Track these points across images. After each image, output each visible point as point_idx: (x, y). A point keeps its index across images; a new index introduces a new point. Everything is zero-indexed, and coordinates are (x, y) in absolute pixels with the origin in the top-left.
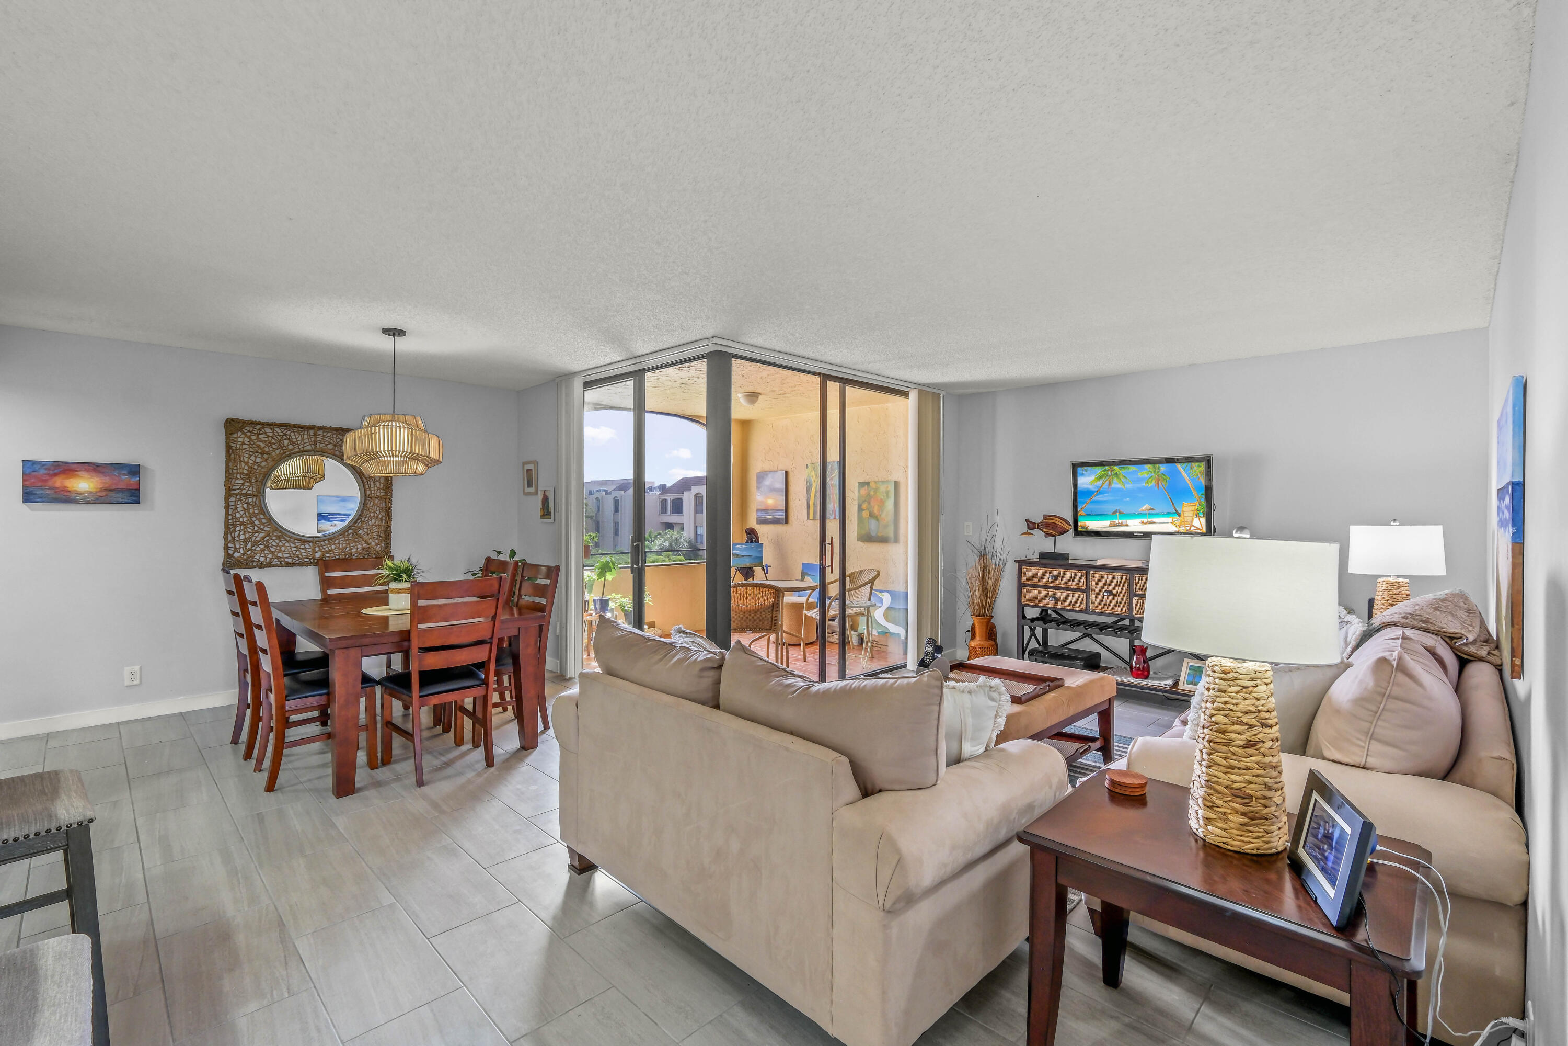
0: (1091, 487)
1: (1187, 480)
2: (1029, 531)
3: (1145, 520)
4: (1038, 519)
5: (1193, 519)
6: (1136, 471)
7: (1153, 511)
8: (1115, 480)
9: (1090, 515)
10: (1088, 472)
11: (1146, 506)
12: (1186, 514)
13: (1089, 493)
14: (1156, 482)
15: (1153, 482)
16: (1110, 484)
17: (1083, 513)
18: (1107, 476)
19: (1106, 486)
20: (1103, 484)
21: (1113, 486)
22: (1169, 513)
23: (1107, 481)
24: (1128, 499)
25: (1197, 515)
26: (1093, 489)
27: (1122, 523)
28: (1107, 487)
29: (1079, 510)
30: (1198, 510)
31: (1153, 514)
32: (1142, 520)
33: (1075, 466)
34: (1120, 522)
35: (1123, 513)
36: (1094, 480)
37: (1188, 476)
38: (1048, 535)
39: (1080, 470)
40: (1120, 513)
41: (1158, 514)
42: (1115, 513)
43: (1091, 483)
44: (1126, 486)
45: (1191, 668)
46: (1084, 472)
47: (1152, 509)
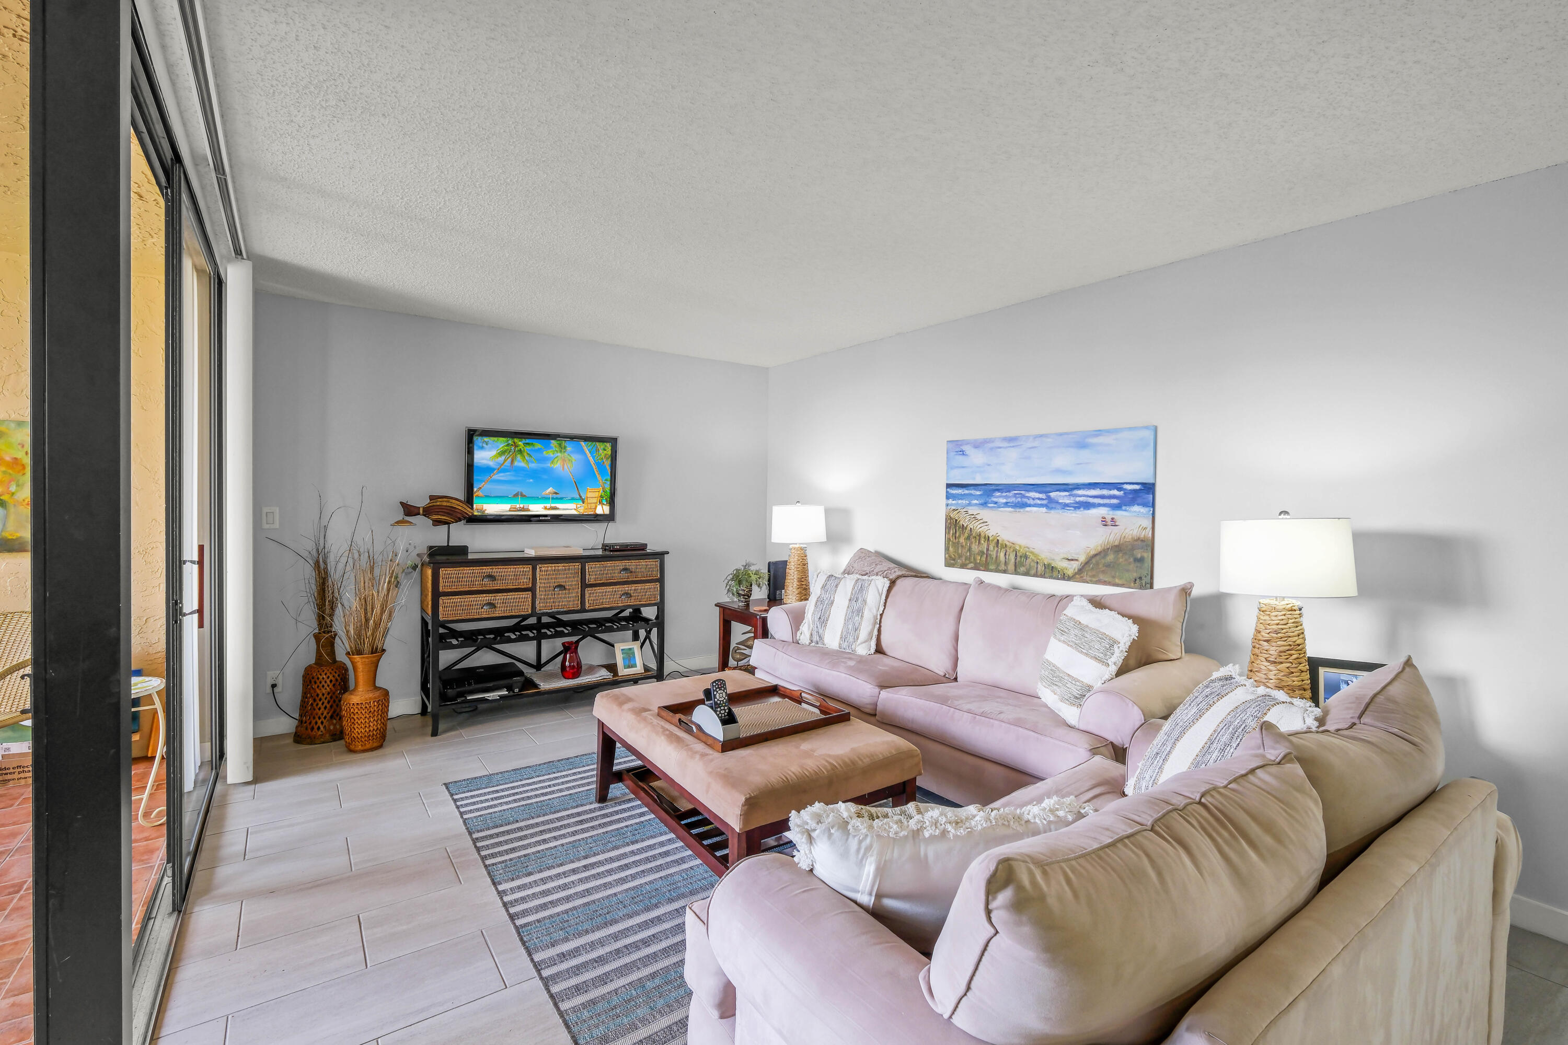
0: (491, 464)
1: (592, 464)
2: (408, 518)
3: (548, 506)
4: (421, 502)
5: (596, 506)
6: (541, 448)
7: (557, 496)
8: (519, 456)
9: (488, 497)
10: (489, 445)
11: (550, 490)
12: (590, 501)
13: (488, 470)
14: (562, 464)
15: (559, 462)
16: (512, 461)
17: (480, 493)
18: (510, 452)
19: (508, 463)
20: (505, 460)
21: (516, 463)
22: (573, 499)
23: (510, 458)
24: (531, 480)
25: (601, 502)
26: (494, 466)
27: (523, 508)
28: (509, 465)
29: (475, 490)
30: (601, 497)
31: (557, 498)
32: (545, 505)
33: (471, 435)
34: (522, 506)
35: (525, 496)
36: (495, 456)
37: (594, 459)
38: (437, 523)
39: (478, 440)
40: (523, 496)
41: (561, 499)
42: (516, 495)
43: (492, 459)
44: (530, 465)
45: (623, 651)
46: (485, 445)
47: (556, 493)
